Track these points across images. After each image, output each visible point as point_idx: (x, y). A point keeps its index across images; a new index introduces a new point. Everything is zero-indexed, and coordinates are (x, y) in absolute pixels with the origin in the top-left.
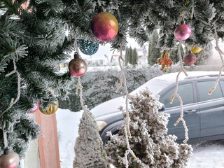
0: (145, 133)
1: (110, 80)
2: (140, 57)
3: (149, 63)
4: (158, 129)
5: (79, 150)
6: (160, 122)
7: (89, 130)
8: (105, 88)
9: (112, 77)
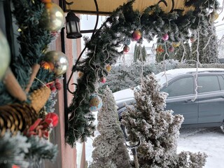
0: (150, 102)
1: (120, 74)
2: (148, 55)
3: (156, 60)
4: (159, 103)
5: (102, 116)
6: (161, 97)
7: (109, 102)
8: (116, 81)
9: (122, 72)
